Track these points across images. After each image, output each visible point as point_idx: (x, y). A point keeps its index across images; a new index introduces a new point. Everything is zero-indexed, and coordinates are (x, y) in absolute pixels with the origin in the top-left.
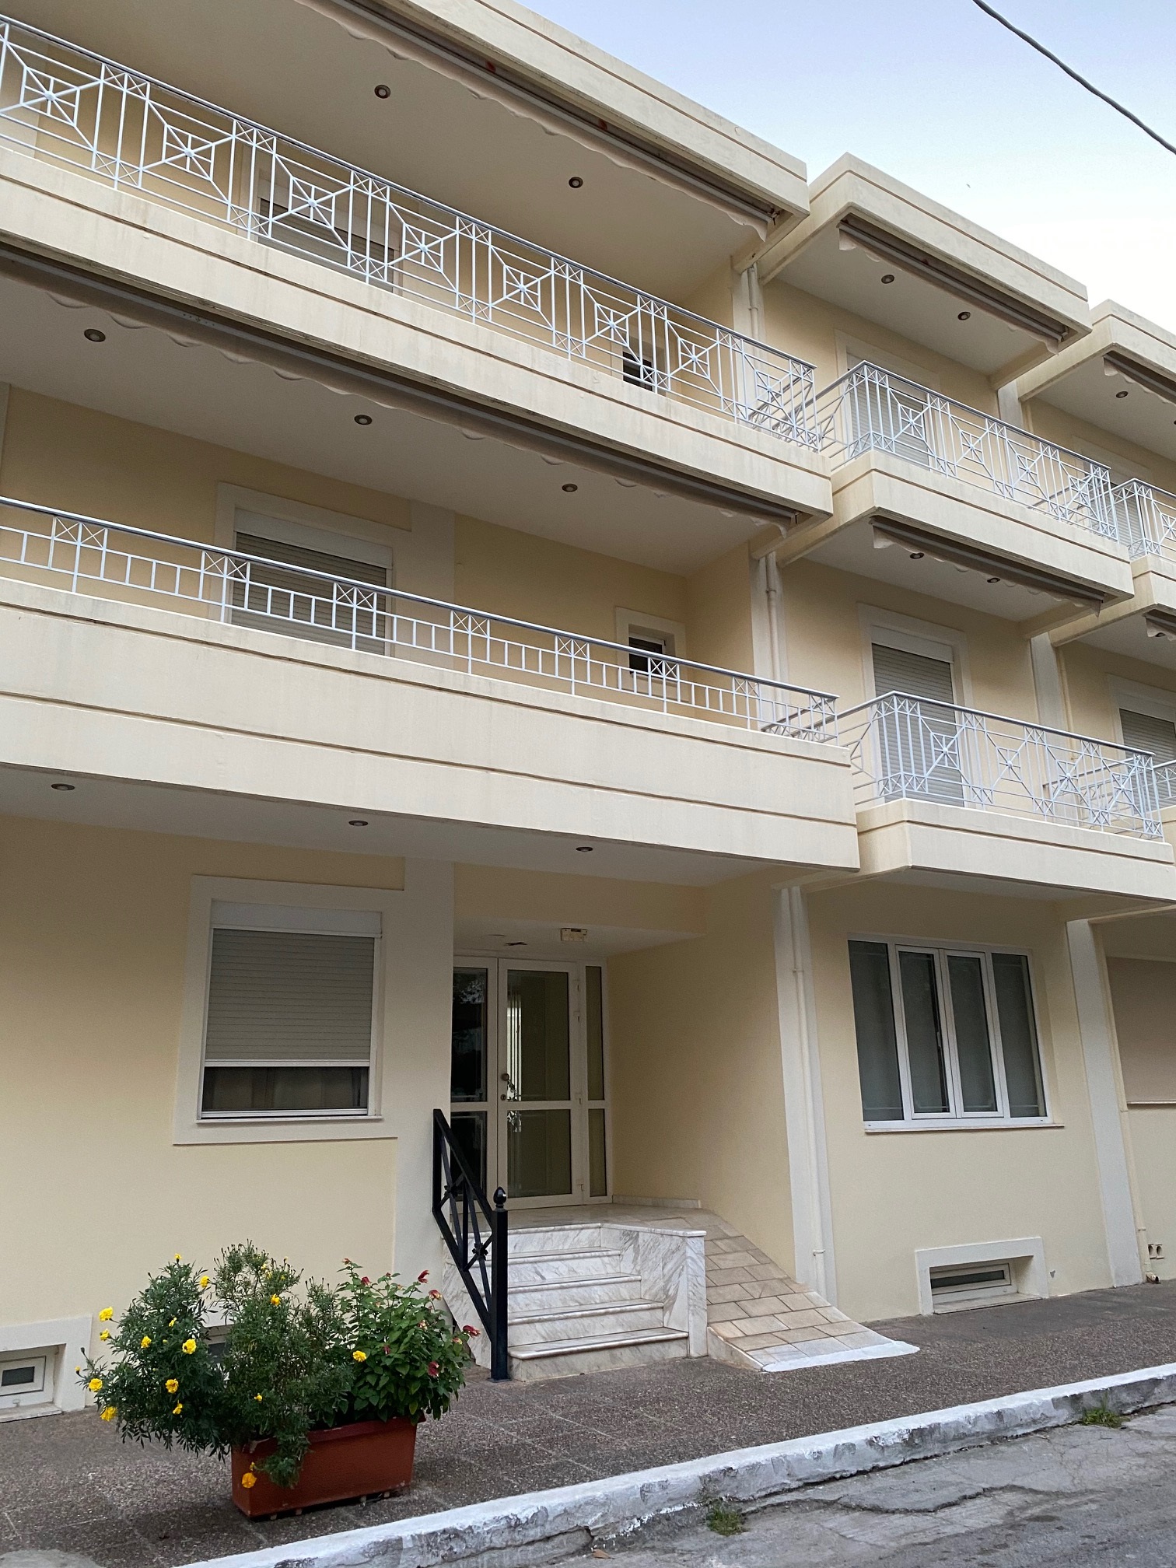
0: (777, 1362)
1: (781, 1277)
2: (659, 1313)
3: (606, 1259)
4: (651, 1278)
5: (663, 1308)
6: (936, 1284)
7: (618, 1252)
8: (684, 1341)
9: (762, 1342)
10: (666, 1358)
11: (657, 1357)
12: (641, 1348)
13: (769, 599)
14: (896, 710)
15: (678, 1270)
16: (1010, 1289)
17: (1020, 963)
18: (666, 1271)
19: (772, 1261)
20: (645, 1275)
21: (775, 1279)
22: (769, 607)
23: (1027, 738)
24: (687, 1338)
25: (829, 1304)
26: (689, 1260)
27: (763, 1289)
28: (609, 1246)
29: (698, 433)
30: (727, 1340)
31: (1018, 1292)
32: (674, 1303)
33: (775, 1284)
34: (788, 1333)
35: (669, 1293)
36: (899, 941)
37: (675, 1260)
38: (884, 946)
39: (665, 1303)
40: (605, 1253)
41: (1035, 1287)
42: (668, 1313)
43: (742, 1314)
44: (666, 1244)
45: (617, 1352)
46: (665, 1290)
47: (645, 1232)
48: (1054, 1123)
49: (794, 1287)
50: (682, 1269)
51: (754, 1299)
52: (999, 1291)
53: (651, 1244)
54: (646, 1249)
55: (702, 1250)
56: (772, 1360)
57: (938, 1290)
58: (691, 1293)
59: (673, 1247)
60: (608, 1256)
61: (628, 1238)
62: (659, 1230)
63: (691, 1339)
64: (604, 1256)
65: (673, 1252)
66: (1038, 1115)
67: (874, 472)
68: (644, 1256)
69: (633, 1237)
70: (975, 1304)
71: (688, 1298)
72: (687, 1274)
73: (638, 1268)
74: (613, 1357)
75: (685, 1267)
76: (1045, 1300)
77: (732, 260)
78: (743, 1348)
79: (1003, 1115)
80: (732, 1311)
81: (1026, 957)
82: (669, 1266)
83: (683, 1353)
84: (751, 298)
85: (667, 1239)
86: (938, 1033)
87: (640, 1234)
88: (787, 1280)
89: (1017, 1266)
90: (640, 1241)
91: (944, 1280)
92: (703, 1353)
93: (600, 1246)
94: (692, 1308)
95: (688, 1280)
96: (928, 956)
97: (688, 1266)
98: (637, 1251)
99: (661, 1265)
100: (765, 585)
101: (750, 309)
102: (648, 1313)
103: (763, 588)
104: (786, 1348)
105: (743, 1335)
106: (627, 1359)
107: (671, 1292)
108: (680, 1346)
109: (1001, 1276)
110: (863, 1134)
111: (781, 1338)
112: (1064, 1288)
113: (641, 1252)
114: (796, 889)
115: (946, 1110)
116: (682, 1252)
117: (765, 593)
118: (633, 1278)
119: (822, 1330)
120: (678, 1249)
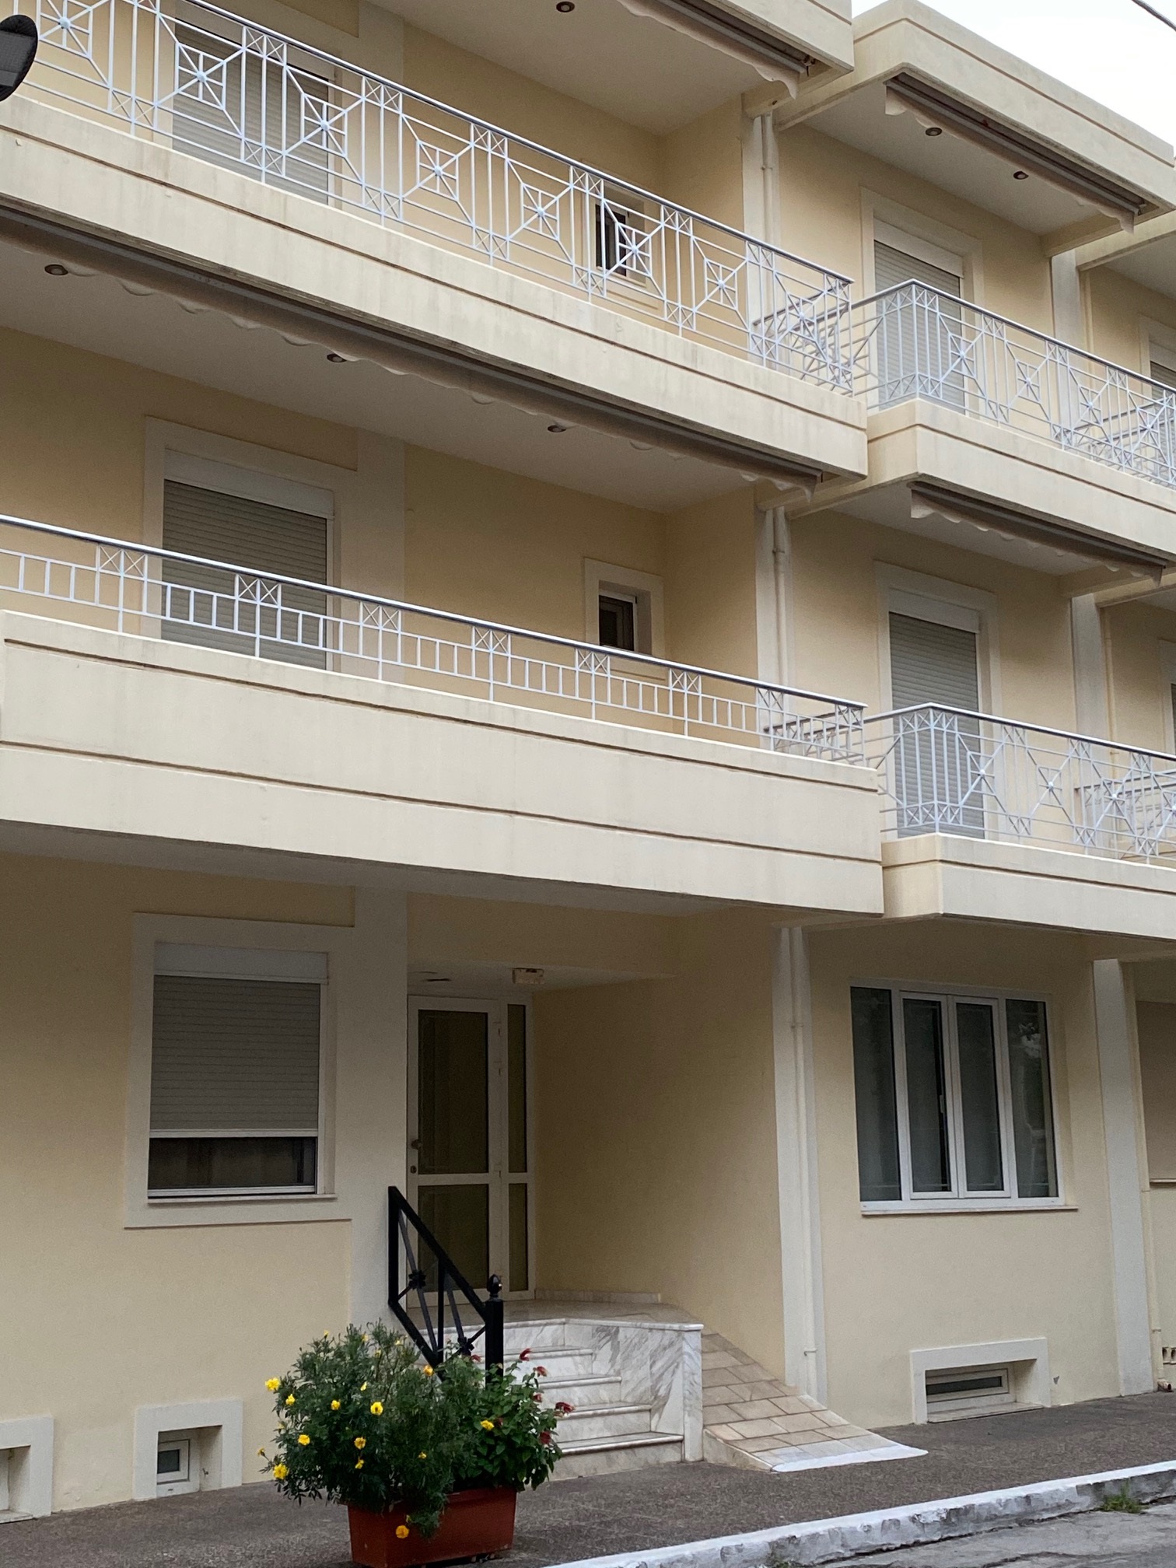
0: (786, 1463)
1: (768, 1378)
2: (647, 1415)
3: (578, 1359)
4: (635, 1378)
5: (650, 1410)
6: (931, 1390)
7: (590, 1351)
8: (679, 1444)
9: (766, 1444)
10: (661, 1462)
11: (652, 1460)
12: (636, 1450)
13: (776, 562)
14: (932, 726)
15: (672, 1367)
16: (1008, 1398)
17: (1035, 1011)
18: (655, 1369)
19: (755, 1362)
20: (627, 1375)
21: (761, 1381)
22: (776, 571)
23: (1071, 753)
24: (681, 1441)
25: (824, 1408)
26: (686, 1357)
27: (752, 1391)
28: (577, 1344)
29: (725, 385)
30: (727, 1442)
31: (1016, 1402)
32: (665, 1404)
33: (766, 1387)
34: (789, 1436)
35: (659, 1394)
36: (903, 987)
37: (665, 1359)
38: (887, 994)
39: (654, 1404)
40: (577, 1352)
41: (1035, 1395)
42: (657, 1416)
43: (735, 1417)
44: (654, 1340)
45: (613, 1454)
46: (654, 1391)
47: (627, 1329)
48: (1066, 1205)
49: (784, 1389)
50: (677, 1367)
51: (745, 1402)
52: (995, 1400)
53: (636, 1340)
54: (628, 1347)
55: (700, 1347)
56: (781, 1461)
57: (933, 1398)
58: (687, 1393)
59: (666, 1342)
60: (581, 1355)
61: (604, 1334)
62: (647, 1325)
63: (687, 1442)
64: (575, 1355)
65: (665, 1349)
66: (1047, 1195)
67: (919, 428)
68: (626, 1353)
69: (612, 1334)
70: (972, 1413)
71: (684, 1398)
72: (684, 1372)
73: (617, 1367)
74: (609, 1459)
75: (681, 1365)
76: (1047, 1409)
77: (743, 100)
78: (746, 1449)
79: (1009, 1196)
80: (725, 1413)
81: (1044, 1003)
82: (659, 1364)
83: (677, 1458)
84: (765, 156)
85: (658, 1335)
86: (941, 1097)
87: (621, 1330)
88: (776, 1382)
89: (1019, 1370)
90: (621, 1336)
91: (941, 1385)
92: (699, 1457)
93: (564, 1345)
94: (688, 1408)
95: (684, 1378)
96: (934, 1003)
97: (684, 1362)
98: (615, 1349)
99: (649, 1363)
100: (772, 544)
101: (763, 169)
102: (635, 1415)
103: (769, 547)
104: (792, 1450)
105: (741, 1438)
106: (623, 1461)
107: (662, 1392)
108: (675, 1450)
109: (997, 1382)
110: (860, 1216)
111: (783, 1440)
112: (1067, 1397)
113: (622, 1349)
114: (798, 931)
115: (947, 1189)
116: (676, 1347)
117: (771, 554)
118: (613, 1379)
119: (825, 1434)
120: (671, 1344)
